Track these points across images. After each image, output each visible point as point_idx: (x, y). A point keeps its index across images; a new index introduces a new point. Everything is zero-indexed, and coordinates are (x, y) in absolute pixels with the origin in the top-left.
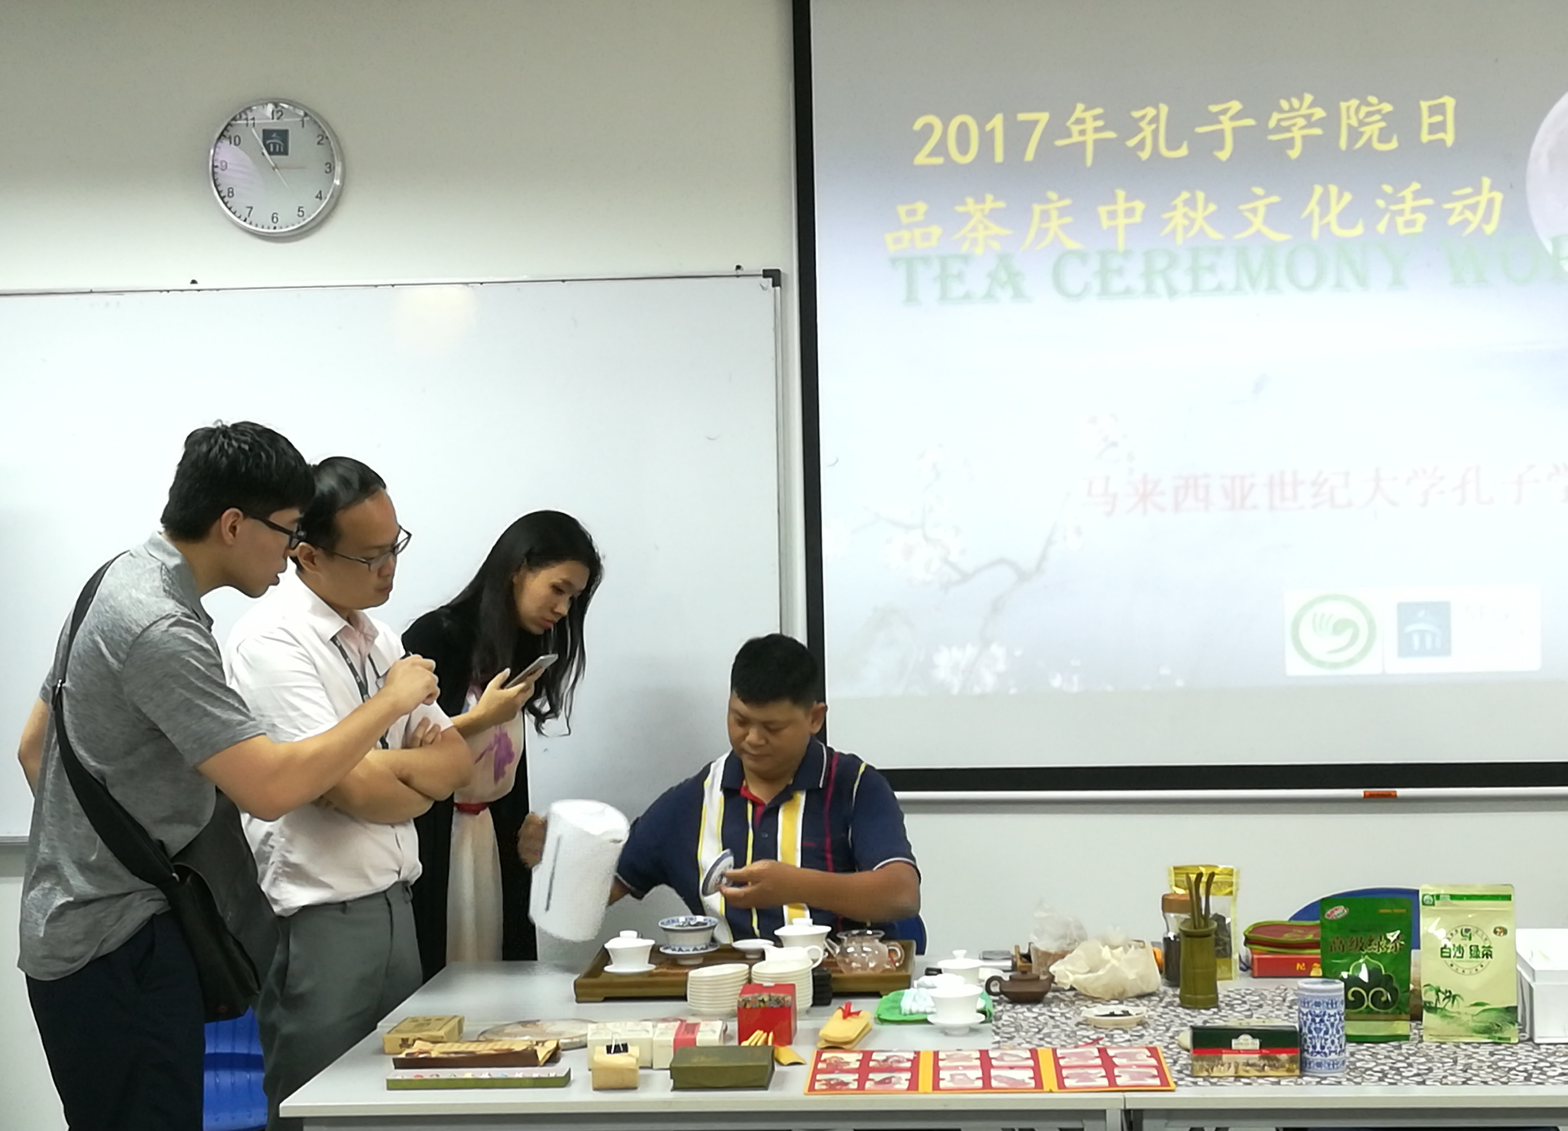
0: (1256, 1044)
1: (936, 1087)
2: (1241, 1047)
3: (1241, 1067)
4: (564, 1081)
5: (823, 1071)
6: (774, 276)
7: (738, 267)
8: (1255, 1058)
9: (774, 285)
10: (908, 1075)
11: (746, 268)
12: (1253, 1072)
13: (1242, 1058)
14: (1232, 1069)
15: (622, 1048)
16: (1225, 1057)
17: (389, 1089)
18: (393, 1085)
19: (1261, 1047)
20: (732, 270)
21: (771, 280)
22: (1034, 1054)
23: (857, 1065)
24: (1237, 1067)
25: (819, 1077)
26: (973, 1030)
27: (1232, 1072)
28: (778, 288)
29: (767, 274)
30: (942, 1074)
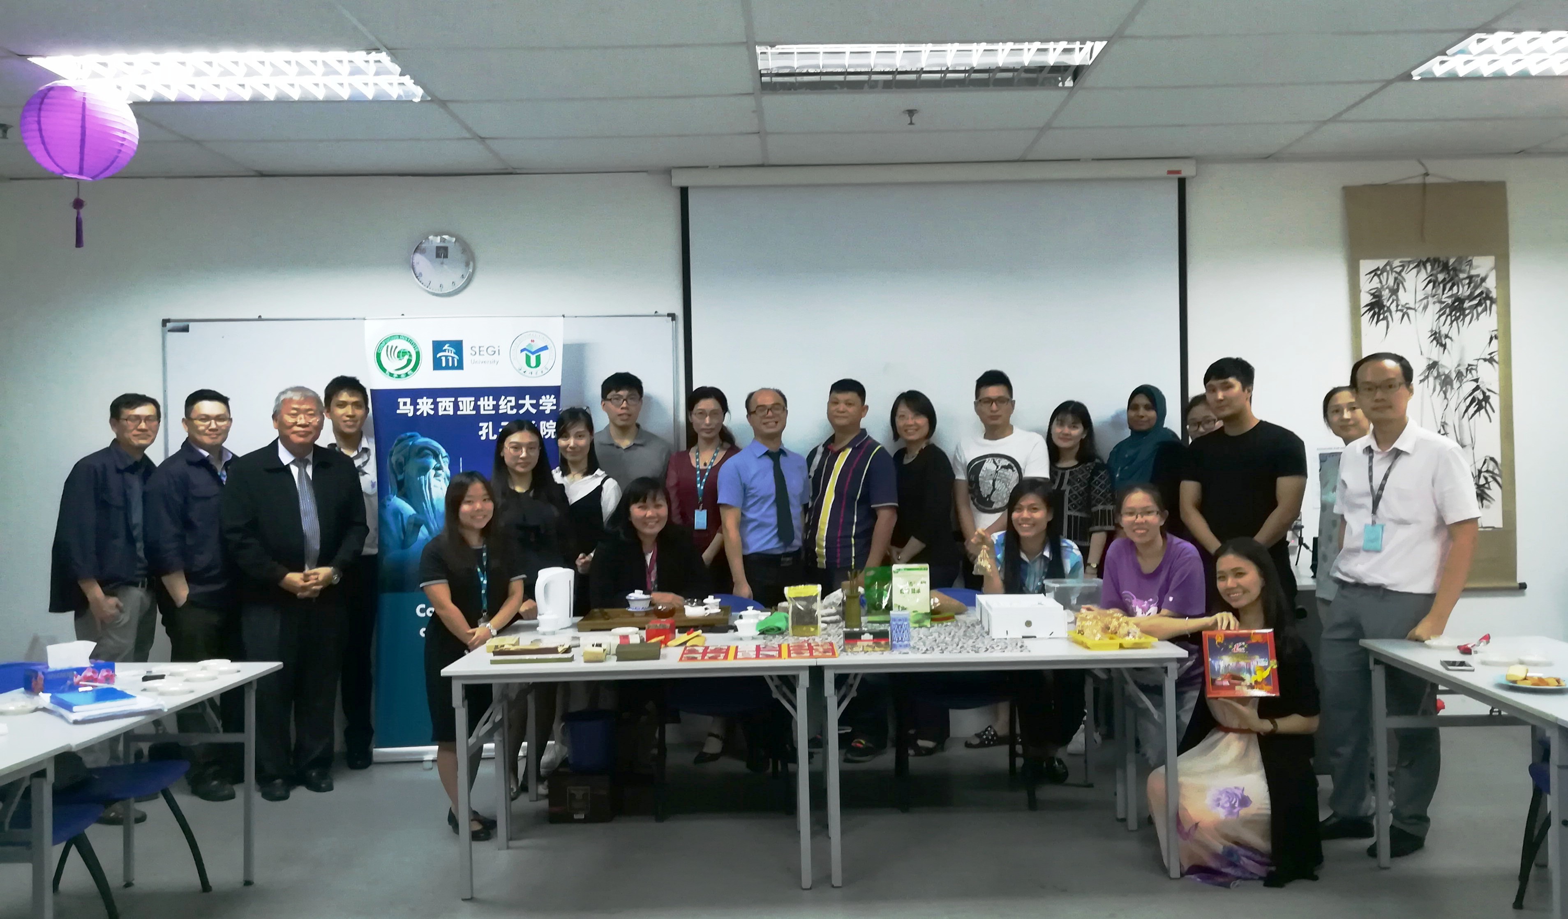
0: (871, 637)
1: (735, 657)
2: (865, 639)
3: (865, 647)
4: (571, 659)
5: (686, 654)
6: (673, 316)
7: (656, 312)
8: (871, 643)
9: (672, 320)
10: (724, 655)
11: (660, 312)
12: (870, 649)
13: (866, 644)
14: (862, 647)
15: (599, 645)
16: (859, 643)
17: (491, 663)
18: (493, 662)
19: (873, 638)
20: (653, 313)
21: (671, 318)
22: (780, 646)
23: (702, 651)
24: (863, 647)
25: (684, 656)
26: (753, 638)
27: (861, 649)
28: (674, 322)
29: (669, 315)
30: (738, 653)
